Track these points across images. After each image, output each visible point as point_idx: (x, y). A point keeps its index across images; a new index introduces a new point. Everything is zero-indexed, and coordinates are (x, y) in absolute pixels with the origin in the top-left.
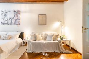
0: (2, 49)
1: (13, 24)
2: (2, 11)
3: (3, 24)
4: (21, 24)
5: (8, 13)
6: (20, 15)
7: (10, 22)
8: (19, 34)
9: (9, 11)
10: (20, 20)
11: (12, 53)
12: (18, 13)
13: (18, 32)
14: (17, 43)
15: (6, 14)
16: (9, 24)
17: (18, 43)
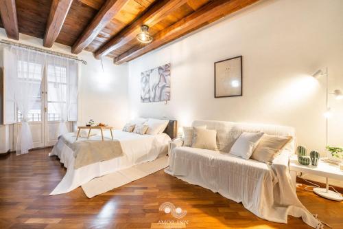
0: (123, 148)
1: (157, 99)
2: (142, 73)
3: (143, 100)
4: (171, 98)
5: (151, 75)
6: (170, 75)
7: (152, 94)
8: (165, 124)
9: (152, 70)
10: (169, 87)
11: (141, 163)
12: (166, 71)
13: (165, 118)
14: (155, 146)
15: (147, 77)
16: (151, 99)
17: (158, 146)
